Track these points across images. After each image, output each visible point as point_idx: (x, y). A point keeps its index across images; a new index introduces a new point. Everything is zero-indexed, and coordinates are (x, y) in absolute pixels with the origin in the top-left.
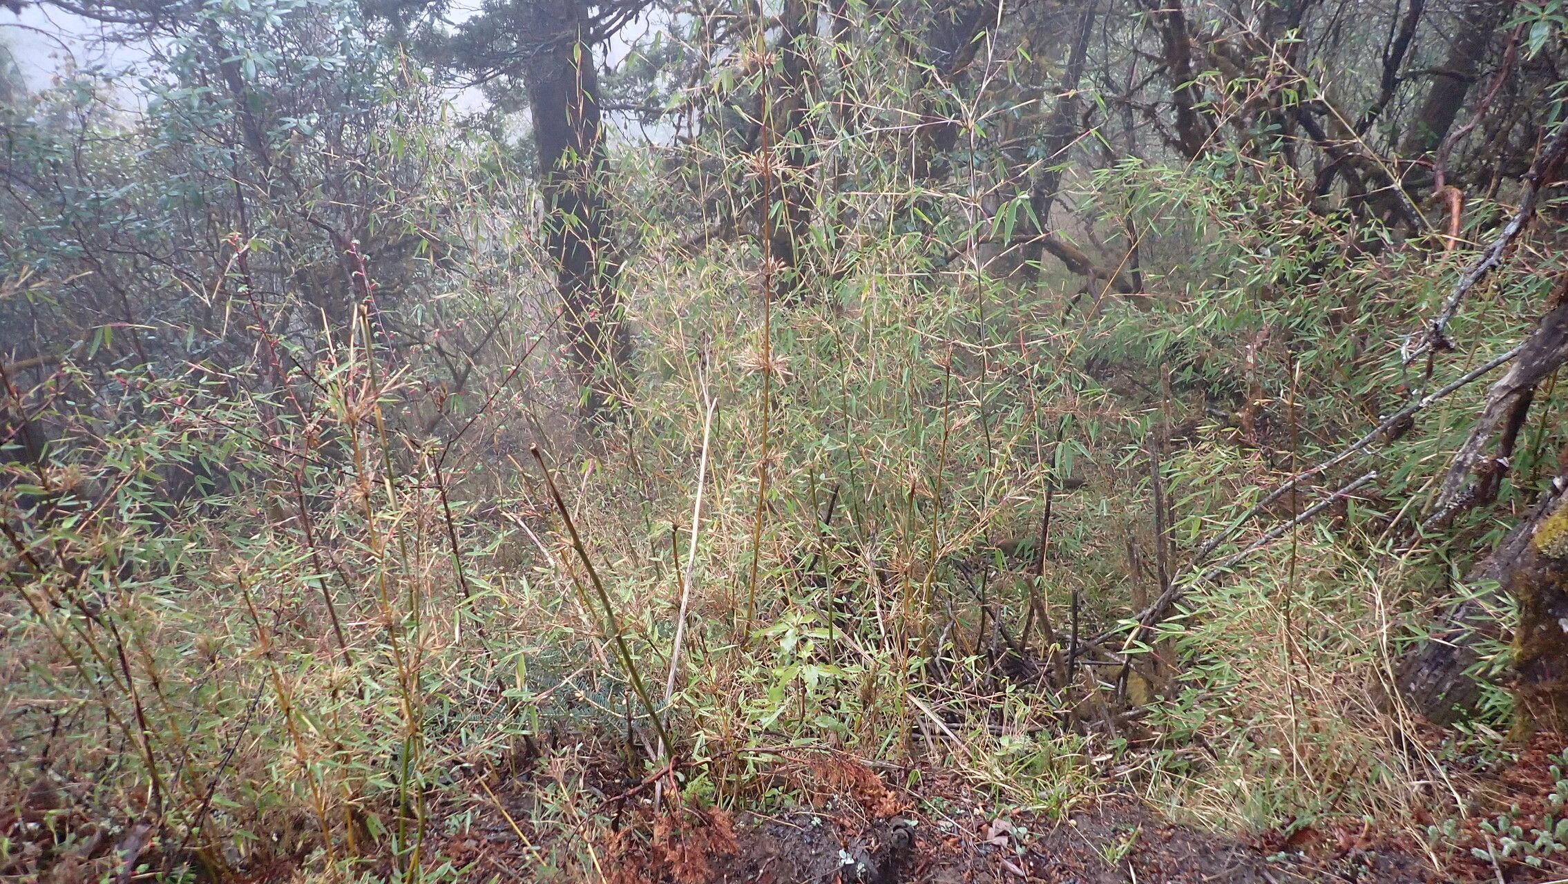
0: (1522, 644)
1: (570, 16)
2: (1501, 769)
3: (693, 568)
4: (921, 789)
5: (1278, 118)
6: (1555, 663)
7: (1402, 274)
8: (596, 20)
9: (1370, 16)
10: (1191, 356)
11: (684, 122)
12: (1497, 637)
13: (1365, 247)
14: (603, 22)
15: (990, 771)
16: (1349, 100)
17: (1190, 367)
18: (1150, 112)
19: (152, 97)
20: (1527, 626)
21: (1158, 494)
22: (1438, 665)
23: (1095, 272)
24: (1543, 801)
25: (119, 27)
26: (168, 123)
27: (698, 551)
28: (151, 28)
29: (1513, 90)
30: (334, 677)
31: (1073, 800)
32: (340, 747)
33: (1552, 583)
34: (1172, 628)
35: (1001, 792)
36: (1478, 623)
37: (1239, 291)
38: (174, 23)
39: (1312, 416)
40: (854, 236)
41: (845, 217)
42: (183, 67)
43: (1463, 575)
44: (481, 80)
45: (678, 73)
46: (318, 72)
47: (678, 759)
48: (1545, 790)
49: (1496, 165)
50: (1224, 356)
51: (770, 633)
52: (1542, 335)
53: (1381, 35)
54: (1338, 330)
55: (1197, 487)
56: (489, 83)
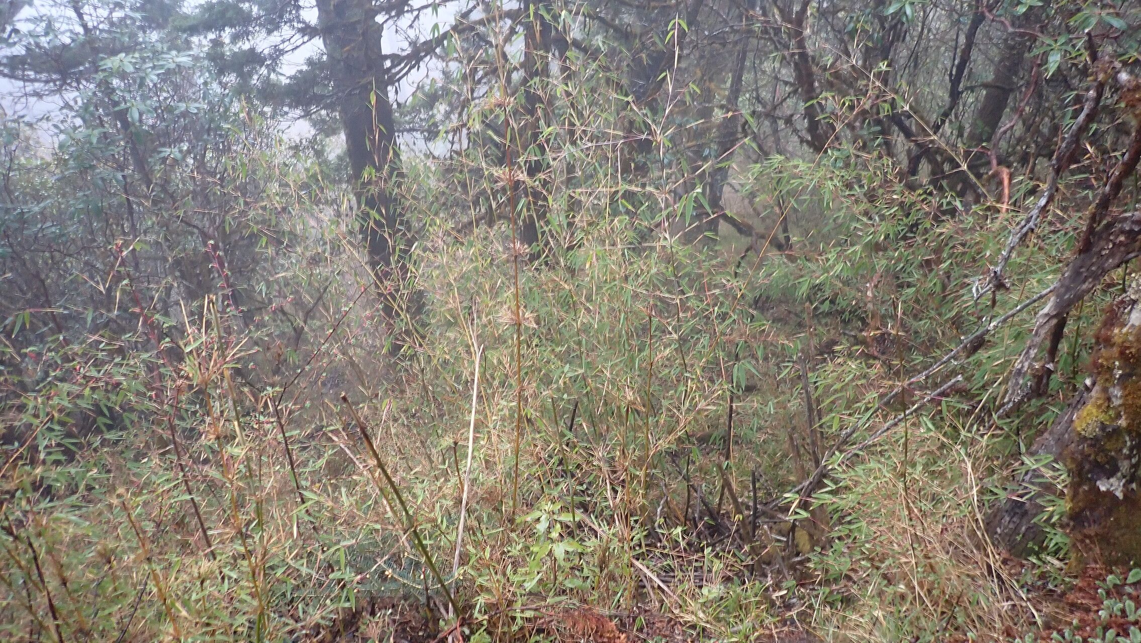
0: (1072, 500)
1: (370, 68)
2: (1063, 594)
3: (470, 472)
4: (645, 630)
5: (879, 122)
6: (1096, 514)
7: (973, 229)
8: (389, 69)
9: (938, 48)
10: (828, 293)
11: (456, 139)
12: (1055, 494)
13: (944, 213)
14: (393, 71)
15: (695, 614)
16: (928, 106)
17: (827, 302)
18: (789, 121)
19: (62, 137)
20: (1075, 487)
21: (809, 398)
22: (1015, 514)
23: (757, 234)
24: (1095, 617)
25: (38, 86)
26: (75, 154)
27: (473, 458)
28: (61, 86)
29: (1040, 96)
30: (202, 570)
31: (756, 634)
32: (208, 625)
33: (1089, 455)
34: (822, 497)
35: (704, 629)
36: (1040, 484)
37: (858, 248)
38: (79, 83)
39: (916, 332)
40: (580, 220)
41: (574, 205)
42: (85, 112)
43: (1027, 449)
44: (307, 115)
45: (450, 104)
46: (185, 114)
47: (464, 619)
48: (1095, 608)
49: (1033, 149)
50: (851, 293)
51: (529, 519)
52: (1070, 277)
53: (946, 60)
54: (931, 271)
55: (836, 391)
56: (314, 116)
